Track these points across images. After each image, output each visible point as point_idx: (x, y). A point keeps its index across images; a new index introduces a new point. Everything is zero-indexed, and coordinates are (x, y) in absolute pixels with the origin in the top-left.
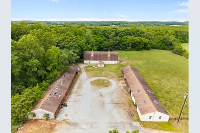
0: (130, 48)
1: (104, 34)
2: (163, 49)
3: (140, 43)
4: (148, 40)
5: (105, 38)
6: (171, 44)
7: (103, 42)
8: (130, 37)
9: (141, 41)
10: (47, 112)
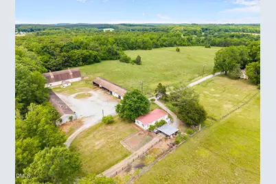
0: (81, 63)
1: (45, 51)
2: (111, 59)
3: (89, 56)
4: (96, 52)
5: (49, 55)
6: (116, 54)
7: (48, 61)
8: (78, 52)
9: (91, 54)
10: (70, 115)
